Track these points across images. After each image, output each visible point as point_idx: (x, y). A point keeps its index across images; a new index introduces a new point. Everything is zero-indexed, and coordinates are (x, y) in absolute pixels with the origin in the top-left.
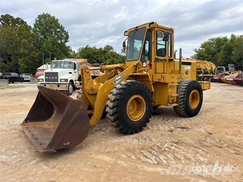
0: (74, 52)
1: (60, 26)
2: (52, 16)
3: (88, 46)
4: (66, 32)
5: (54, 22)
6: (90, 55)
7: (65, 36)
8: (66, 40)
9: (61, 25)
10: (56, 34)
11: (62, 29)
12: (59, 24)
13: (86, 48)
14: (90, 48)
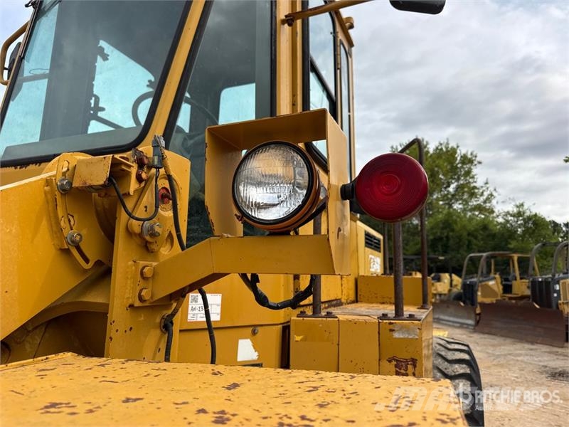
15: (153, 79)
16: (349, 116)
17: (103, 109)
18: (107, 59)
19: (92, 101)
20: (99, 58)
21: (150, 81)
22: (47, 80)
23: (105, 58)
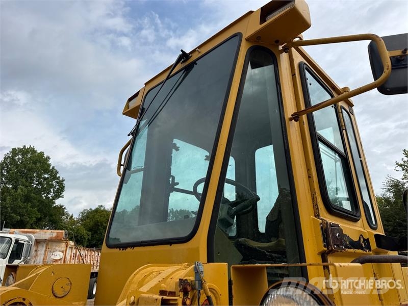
0: (72, 216)
1: (51, 168)
2: (39, 152)
3: (102, 206)
4: (61, 179)
5: (40, 162)
6: (99, 224)
7: (57, 187)
8: (58, 194)
9: (53, 168)
10: (40, 183)
11: (54, 174)
12: (49, 165)
13: (97, 211)
14: (104, 210)
15: (208, 154)
16: (361, 161)
17: (177, 184)
18: (179, 150)
19: (171, 179)
20: (174, 151)
21: (206, 156)
22: (143, 172)
23: (177, 149)
